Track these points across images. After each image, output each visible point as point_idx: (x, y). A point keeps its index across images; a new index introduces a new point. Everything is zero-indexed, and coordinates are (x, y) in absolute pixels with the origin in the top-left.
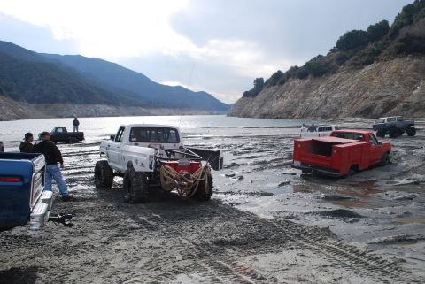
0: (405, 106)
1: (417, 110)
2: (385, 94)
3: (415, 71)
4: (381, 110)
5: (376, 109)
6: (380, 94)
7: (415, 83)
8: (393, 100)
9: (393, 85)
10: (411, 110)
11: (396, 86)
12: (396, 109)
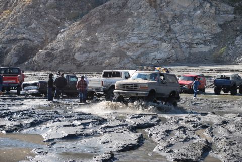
0: (48, 55)
1: (63, 61)
2: (20, 37)
3: (57, 8)
4: (16, 59)
5: (8, 57)
6: (12, 36)
7: (58, 24)
8: (30, 44)
9: (29, 24)
10: (55, 61)
11: (33, 25)
12: (35, 58)
